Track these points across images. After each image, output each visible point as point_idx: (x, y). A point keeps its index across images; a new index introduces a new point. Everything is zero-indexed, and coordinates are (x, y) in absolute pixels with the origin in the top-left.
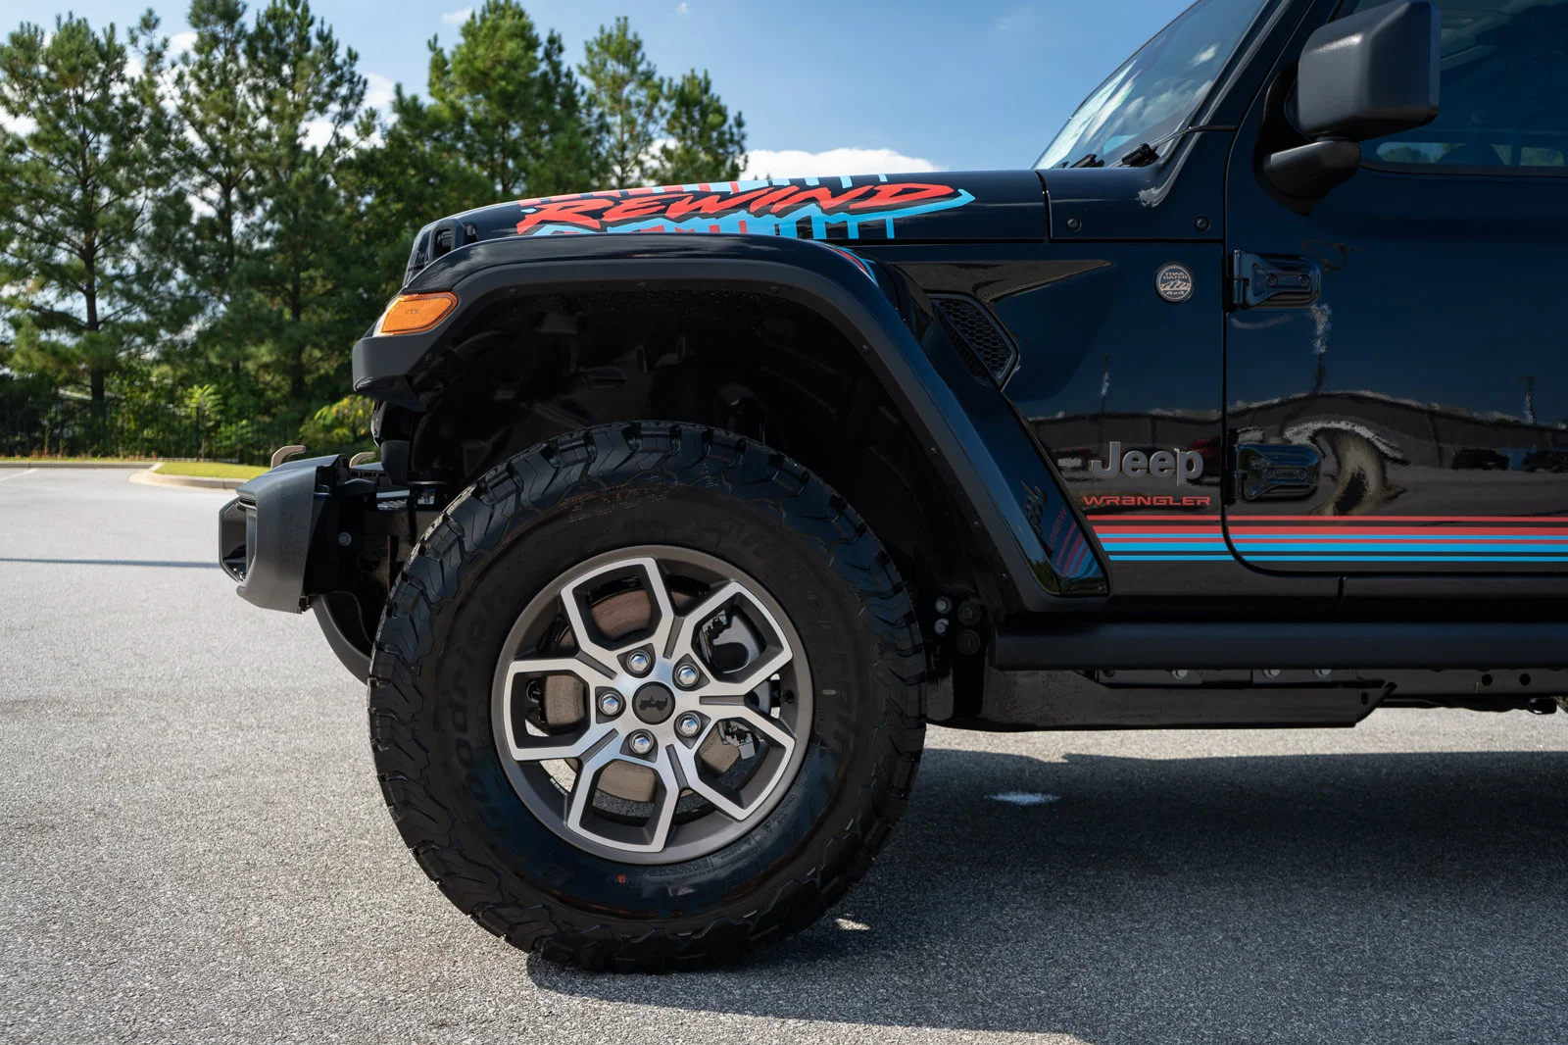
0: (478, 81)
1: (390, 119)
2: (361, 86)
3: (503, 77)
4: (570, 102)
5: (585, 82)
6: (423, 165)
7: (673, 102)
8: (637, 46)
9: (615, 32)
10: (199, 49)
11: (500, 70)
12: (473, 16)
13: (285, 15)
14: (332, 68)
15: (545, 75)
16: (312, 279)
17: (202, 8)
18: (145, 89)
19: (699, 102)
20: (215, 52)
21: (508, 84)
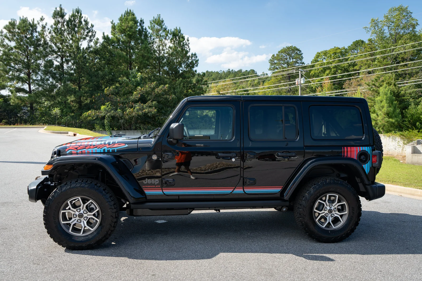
0: (123, 31)
1: (101, 40)
2: (95, 33)
3: (129, 31)
4: (146, 36)
5: (150, 31)
6: (110, 52)
7: (172, 35)
8: (163, 21)
9: (157, 18)
10: (55, 25)
11: (128, 29)
12: (122, 15)
13: (76, 16)
14: (88, 28)
15: (139, 29)
16: (83, 80)
17: (55, 14)
18: (42, 34)
19: (178, 35)
20: (59, 25)
21: (130, 32)
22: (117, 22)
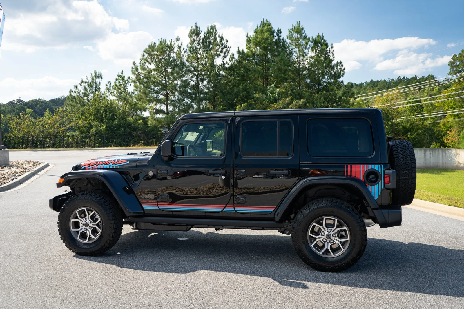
0: (257, 44)
1: (236, 56)
2: (229, 48)
3: (264, 43)
4: (284, 46)
5: (288, 41)
6: (245, 67)
7: (313, 43)
8: (303, 29)
9: (297, 26)
10: (190, 44)
11: (263, 41)
12: (258, 27)
13: (211, 32)
14: (222, 44)
15: (276, 40)
16: (218, 98)
17: (191, 33)
18: (179, 54)
19: (320, 43)
20: (194, 43)
21: (265, 44)
22: (252, 34)
